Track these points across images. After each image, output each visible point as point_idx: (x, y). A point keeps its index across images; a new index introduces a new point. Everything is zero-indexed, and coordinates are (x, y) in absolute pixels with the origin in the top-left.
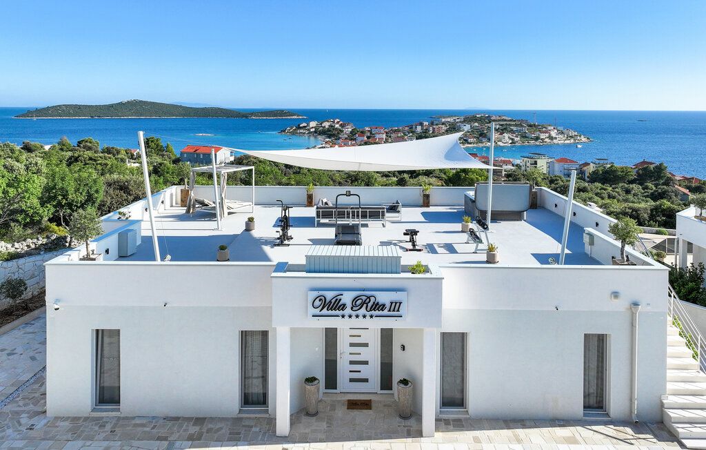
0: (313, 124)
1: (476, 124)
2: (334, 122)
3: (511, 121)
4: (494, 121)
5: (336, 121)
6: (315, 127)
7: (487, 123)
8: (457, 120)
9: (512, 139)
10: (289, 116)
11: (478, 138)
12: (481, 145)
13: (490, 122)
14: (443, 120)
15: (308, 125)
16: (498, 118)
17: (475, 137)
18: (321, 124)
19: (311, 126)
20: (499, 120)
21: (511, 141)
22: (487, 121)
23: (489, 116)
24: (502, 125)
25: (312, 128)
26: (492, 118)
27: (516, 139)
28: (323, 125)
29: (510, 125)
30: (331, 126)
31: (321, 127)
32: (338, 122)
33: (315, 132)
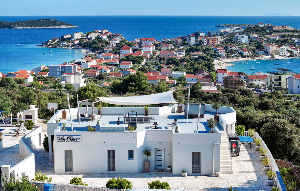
0: (78, 36)
1: (256, 35)
2: (101, 33)
3: (294, 31)
4: (276, 31)
5: (104, 32)
6: (80, 40)
7: (268, 34)
8: (236, 31)
9: (291, 52)
10: (57, 25)
11: (254, 51)
12: (256, 58)
13: (271, 33)
14: (222, 30)
15: (73, 36)
16: (281, 28)
17: (251, 50)
18: (87, 35)
19: (76, 38)
20: (282, 31)
21: (289, 54)
22: (268, 31)
23: (271, 27)
24: (283, 36)
25: (77, 40)
26: (274, 29)
27: (295, 52)
28: (89, 37)
29: (292, 36)
30: (98, 38)
31: (87, 38)
32: (106, 33)
33: (80, 44)
